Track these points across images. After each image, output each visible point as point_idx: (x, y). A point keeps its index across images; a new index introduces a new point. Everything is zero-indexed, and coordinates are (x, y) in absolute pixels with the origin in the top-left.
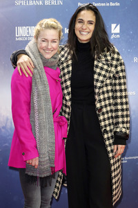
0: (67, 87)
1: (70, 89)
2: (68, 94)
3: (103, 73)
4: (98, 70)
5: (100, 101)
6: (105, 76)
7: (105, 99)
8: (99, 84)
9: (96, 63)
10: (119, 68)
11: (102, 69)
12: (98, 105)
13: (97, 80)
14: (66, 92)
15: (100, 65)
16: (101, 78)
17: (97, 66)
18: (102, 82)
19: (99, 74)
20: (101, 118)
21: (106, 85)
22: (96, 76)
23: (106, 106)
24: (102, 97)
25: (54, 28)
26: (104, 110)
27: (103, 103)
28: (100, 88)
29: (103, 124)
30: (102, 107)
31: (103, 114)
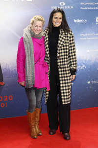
0: (47, 48)
1: (48, 49)
2: (48, 51)
3: (63, 40)
4: (61, 39)
5: (59, 53)
6: (63, 42)
7: (62, 53)
8: (60, 46)
9: (60, 35)
10: (71, 39)
11: (63, 38)
12: (58, 55)
13: (60, 44)
14: (46, 50)
15: (62, 36)
16: (62, 43)
17: (60, 37)
18: (62, 45)
19: (61, 41)
20: (59, 61)
21: (64, 46)
22: (59, 42)
23: (62, 56)
24: (60, 51)
25: (41, 20)
26: (61, 58)
27: (61, 54)
28: (61, 47)
29: (59, 64)
30: (60, 56)
31: (60, 59)
